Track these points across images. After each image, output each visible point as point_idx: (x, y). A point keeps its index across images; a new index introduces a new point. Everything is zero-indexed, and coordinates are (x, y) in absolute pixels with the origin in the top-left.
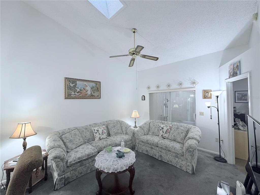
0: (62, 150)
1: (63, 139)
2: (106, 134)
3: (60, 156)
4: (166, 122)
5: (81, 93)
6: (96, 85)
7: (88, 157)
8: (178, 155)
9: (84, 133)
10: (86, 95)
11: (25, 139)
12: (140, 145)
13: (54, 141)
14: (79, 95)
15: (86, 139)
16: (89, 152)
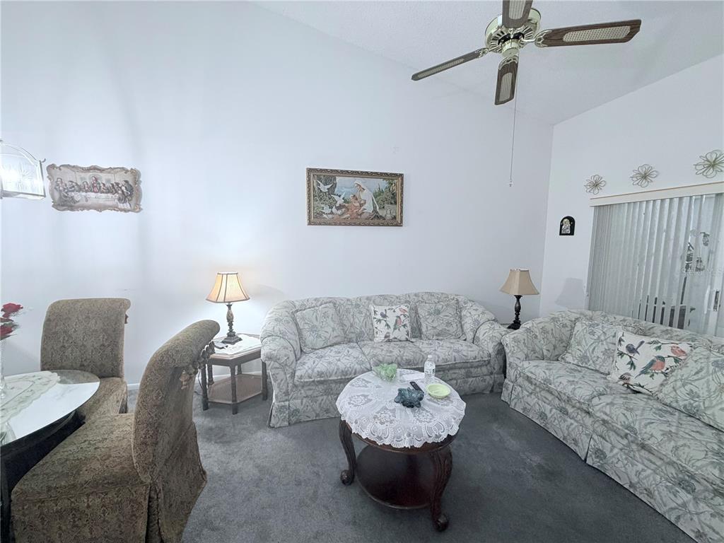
0: (286, 344)
1: (298, 320)
2: (409, 328)
3: (278, 357)
4: (663, 328)
5: (348, 210)
6: (387, 185)
7: (343, 377)
8: (693, 481)
9: (350, 316)
10: (360, 215)
11: (229, 306)
12: (519, 389)
13: (276, 320)
14: (343, 214)
15: (352, 333)
16: (348, 366)
